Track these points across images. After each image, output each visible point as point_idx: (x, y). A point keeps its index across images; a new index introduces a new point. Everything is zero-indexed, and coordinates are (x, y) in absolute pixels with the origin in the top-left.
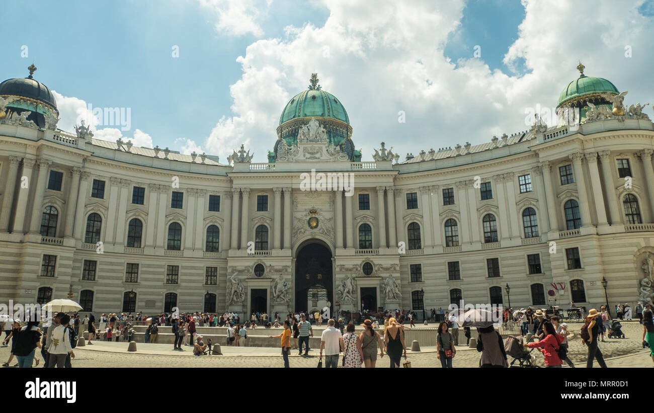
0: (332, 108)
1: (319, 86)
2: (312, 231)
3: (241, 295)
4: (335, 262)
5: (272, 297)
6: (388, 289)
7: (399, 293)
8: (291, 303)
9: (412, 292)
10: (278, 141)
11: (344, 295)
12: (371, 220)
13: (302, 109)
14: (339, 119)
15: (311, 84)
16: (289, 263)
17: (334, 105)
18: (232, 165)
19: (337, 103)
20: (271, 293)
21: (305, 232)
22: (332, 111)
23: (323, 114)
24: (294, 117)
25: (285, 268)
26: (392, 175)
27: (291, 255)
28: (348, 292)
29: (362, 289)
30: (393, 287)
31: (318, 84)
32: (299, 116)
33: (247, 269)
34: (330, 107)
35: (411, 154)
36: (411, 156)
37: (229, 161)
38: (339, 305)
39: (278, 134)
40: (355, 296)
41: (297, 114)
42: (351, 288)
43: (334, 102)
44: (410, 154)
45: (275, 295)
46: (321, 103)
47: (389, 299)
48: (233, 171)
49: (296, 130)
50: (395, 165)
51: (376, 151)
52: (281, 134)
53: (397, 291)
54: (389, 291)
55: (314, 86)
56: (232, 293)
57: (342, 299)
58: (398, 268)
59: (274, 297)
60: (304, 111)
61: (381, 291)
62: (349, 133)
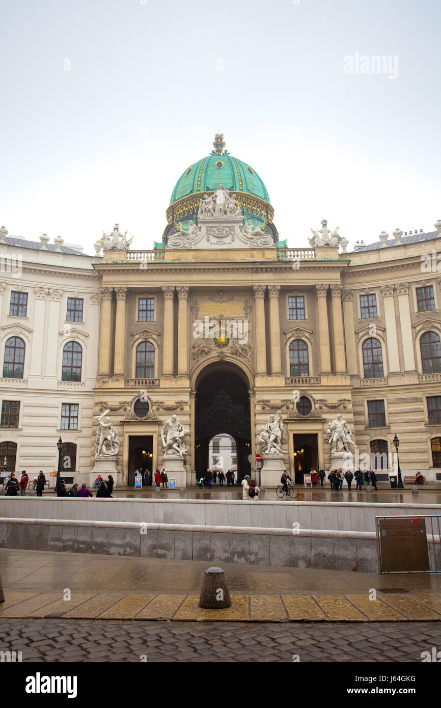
0: (245, 178)
1: (226, 151)
2: (219, 350)
3: (113, 445)
4: (255, 397)
5: (160, 447)
6: (335, 436)
7: (352, 442)
8: (188, 458)
9: (371, 442)
10: (168, 226)
11: (269, 445)
12: (307, 335)
13: (202, 181)
14: (256, 195)
15: (214, 149)
16: (186, 398)
17: (248, 175)
18: (102, 254)
19: (252, 173)
20: (160, 443)
21: (209, 352)
22: (246, 184)
23: (232, 187)
24: (191, 192)
25: (179, 406)
26: (338, 268)
27: (188, 386)
28: (275, 441)
29: (295, 435)
30: (343, 434)
31: (224, 149)
32: (199, 190)
33: (123, 405)
34: (243, 177)
35: (362, 242)
36: (362, 245)
37: (98, 250)
38: (262, 460)
39: (168, 217)
40: (285, 447)
41: (195, 188)
42: (279, 434)
43: (247, 172)
44: (360, 242)
45: (165, 445)
46: (230, 172)
47: (337, 451)
48: (104, 262)
49: (194, 210)
50: (342, 254)
51: (314, 233)
52: (173, 218)
53: (350, 440)
54: (338, 440)
55: (220, 151)
56: (101, 442)
57: (267, 452)
58: (350, 406)
59: (163, 447)
60: (205, 182)
61: (326, 441)
62: (269, 216)
